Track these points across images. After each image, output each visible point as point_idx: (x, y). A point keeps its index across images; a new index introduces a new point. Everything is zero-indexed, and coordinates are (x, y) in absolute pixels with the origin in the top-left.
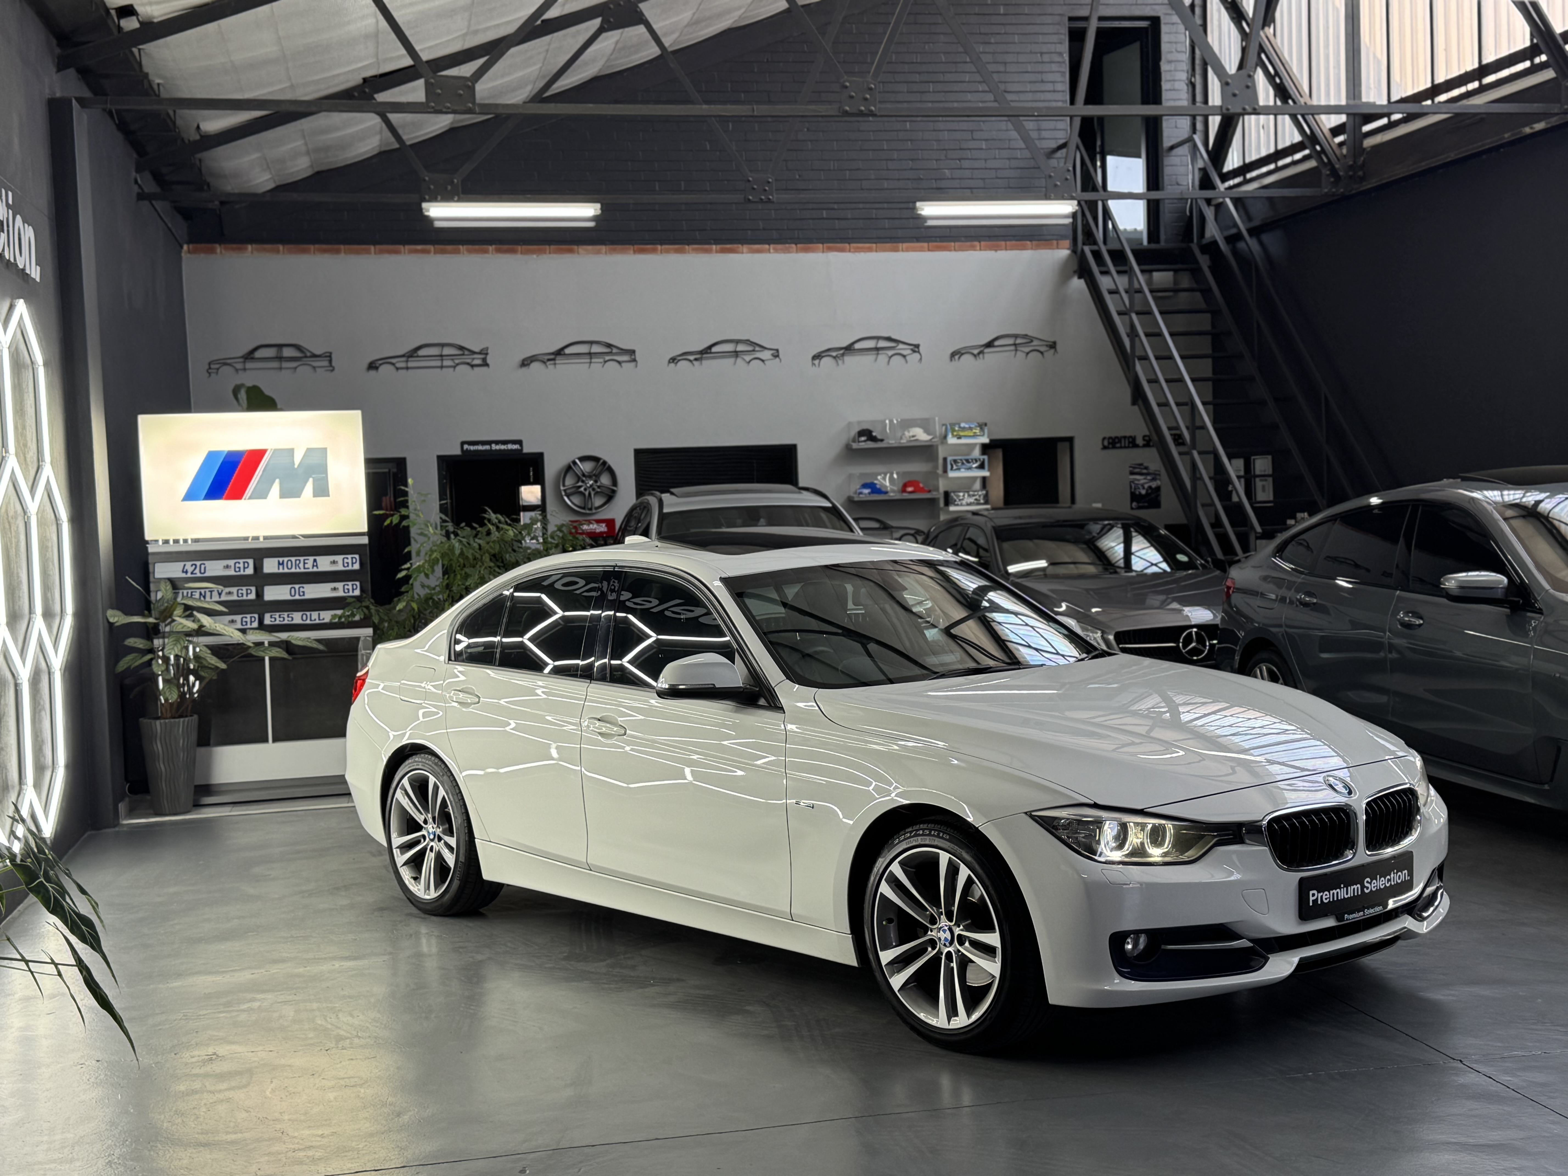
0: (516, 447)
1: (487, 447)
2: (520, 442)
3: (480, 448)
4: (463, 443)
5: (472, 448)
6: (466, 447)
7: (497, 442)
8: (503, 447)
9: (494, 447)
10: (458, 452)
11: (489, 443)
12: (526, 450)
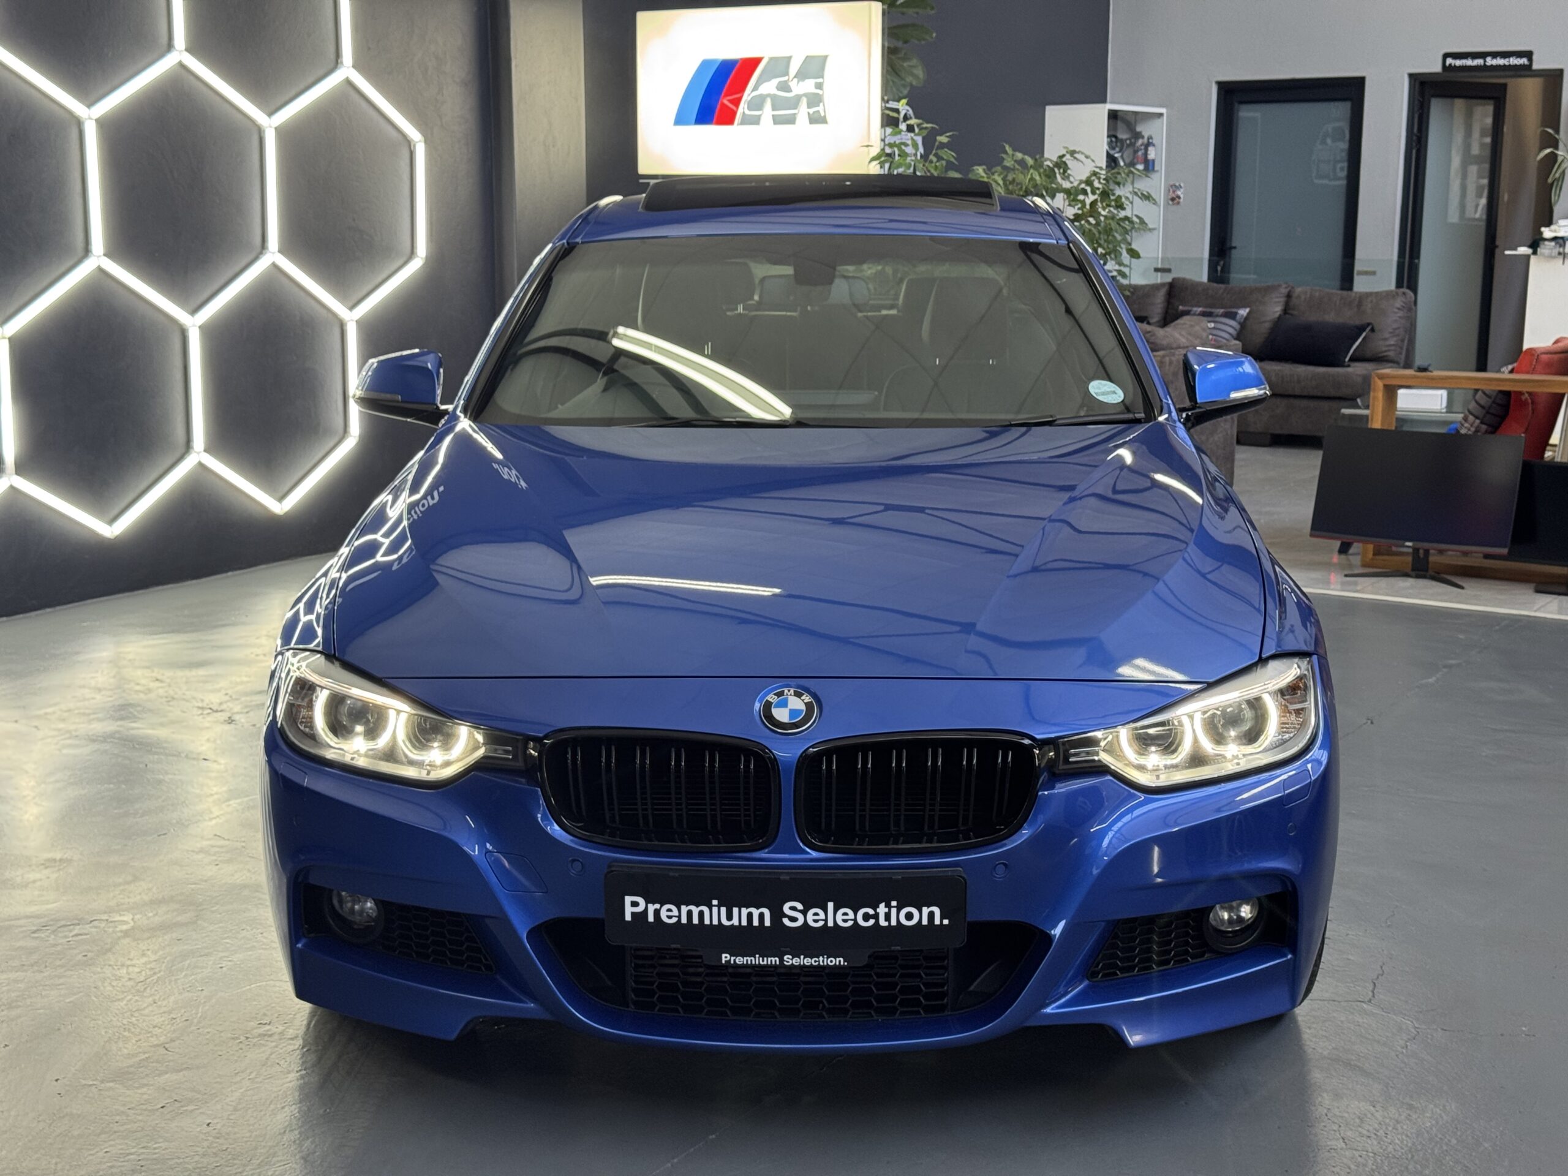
0: (1524, 61)
1: (1479, 62)
2: (1529, 55)
3: (1469, 62)
4: (1446, 56)
5: (1458, 63)
6: (1449, 61)
7: (1495, 55)
8: (1500, 61)
9: (1490, 61)
10: (1438, 68)
11: (1483, 55)
12: (1535, 66)
